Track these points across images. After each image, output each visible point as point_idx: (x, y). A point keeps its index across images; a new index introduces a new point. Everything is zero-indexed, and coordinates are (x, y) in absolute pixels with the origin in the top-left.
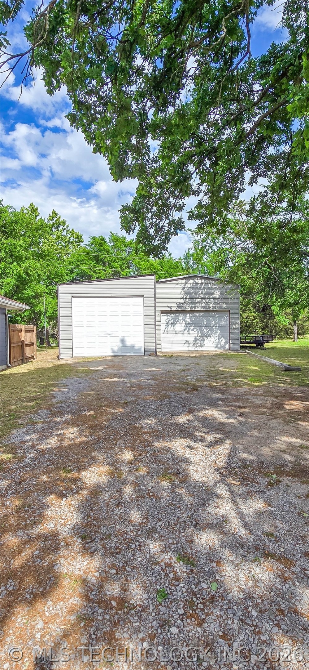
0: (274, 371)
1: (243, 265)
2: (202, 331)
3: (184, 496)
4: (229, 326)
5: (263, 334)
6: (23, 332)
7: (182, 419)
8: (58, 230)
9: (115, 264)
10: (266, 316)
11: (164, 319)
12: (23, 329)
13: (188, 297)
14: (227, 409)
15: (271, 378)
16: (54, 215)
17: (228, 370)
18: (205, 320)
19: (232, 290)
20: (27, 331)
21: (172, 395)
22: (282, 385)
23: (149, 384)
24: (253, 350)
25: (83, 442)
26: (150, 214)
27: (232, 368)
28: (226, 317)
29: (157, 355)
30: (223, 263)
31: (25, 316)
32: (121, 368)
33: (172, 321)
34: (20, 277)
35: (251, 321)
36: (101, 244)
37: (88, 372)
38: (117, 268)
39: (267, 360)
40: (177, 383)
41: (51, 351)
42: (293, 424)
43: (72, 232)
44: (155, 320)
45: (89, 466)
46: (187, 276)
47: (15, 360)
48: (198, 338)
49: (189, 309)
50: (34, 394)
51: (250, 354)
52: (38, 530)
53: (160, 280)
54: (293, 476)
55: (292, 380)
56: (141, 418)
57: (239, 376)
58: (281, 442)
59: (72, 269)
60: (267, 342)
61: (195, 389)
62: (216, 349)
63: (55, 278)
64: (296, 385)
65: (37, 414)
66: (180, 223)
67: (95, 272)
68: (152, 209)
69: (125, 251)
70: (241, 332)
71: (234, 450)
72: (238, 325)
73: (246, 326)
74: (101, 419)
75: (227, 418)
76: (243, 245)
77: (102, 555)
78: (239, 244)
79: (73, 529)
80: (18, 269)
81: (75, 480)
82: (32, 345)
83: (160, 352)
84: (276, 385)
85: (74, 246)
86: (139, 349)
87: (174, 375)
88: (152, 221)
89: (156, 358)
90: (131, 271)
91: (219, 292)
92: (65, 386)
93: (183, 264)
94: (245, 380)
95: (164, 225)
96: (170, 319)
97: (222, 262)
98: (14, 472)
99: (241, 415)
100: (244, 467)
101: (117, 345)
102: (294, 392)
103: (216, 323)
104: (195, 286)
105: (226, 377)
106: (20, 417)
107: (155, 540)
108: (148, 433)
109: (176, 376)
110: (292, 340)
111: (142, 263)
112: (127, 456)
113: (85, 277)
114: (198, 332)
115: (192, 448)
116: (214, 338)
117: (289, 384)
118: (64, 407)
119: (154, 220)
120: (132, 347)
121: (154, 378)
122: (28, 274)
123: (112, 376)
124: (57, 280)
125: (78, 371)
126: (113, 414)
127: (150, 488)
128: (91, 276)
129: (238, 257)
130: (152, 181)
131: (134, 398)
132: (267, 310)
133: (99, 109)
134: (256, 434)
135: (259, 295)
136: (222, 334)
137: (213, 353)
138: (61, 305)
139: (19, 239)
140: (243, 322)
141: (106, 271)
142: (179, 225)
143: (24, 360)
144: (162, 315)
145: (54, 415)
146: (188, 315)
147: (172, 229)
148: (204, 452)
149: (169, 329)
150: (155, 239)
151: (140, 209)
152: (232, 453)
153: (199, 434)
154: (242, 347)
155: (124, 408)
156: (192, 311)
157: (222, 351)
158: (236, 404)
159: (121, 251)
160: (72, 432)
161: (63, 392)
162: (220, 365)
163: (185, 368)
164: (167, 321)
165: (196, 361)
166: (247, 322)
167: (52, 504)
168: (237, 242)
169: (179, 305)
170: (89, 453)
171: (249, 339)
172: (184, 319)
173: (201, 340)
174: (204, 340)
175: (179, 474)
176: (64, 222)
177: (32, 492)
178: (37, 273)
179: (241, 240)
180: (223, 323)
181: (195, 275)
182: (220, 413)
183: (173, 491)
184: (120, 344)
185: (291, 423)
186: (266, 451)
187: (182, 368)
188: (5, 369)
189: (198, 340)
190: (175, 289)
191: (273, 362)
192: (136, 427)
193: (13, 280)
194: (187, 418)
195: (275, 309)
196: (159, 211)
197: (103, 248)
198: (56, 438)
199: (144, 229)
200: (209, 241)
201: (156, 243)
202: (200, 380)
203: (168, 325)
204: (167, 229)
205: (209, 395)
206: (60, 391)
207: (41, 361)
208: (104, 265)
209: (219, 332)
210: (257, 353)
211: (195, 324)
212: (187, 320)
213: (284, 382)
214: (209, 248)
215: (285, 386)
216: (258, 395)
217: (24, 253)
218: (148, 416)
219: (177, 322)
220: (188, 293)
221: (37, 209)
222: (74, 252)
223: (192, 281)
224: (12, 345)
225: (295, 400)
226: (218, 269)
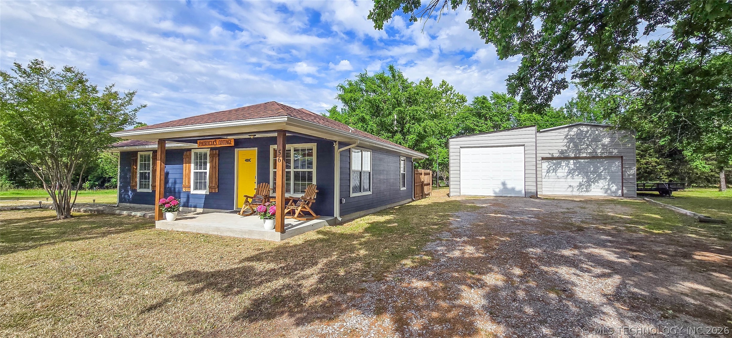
0: (683, 222)
1: (639, 111)
2: (588, 177)
3: (570, 306)
4: (622, 172)
5: (671, 181)
6: (423, 175)
7: (567, 252)
8: (447, 95)
9: (496, 118)
10: (675, 161)
11: (545, 165)
12: (423, 173)
13: (571, 145)
14: (617, 250)
15: (677, 228)
16: (444, 83)
17: (619, 216)
18: (591, 166)
19: (626, 136)
20: (425, 174)
21: (556, 232)
22: (693, 236)
23: (532, 221)
24: (655, 198)
25: (479, 257)
26: (533, 79)
27: (625, 214)
28: (618, 163)
29: (537, 198)
30: (614, 110)
31: (421, 163)
32: (504, 206)
33: (554, 166)
34: (419, 133)
35: (652, 166)
36: (483, 103)
37: (475, 208)
38: (497, 121)
39: (673, 209)
40: (560, 223)
41: (441, 190)
42: (704, 274)
43: (457, 95)
44: (536, 166)
45: (487, 273)
46: (570, 124)
47: (417, 196)
48: (583, 183)
49: (573, 156)
50: (435, 220)
51: (650, 202)
52: (458, 302)
53: (541, 131)
54: (694, 316)
55: (710, 232)
56: (526, 247)
57: (634, 222)
58: (683, 286)
59: (458, 124)
60: (675, 190)
61: (580, 229)
62: (606, 195)
63: (445, 133)
64: (715, 237)
65: (442, 234)
66: (564, 83)
67: (477, 126)
68: (535, 73)
69: (505, 106)
70: (638, 179)
71: (623, 284)
72: (633, 171)
73: (646, 172)
74: (493, 243)
75: (618, 258)
76: (640, 90)
77: (505, 326)
78: (634, 90)
79: (483, 307)
80: (418, 128)
81: (478, 280)
82: (429, 184)
83: (540, 195)
84: (685, 235)
85: (459, 106)
86: (520, 192)
87: (556, 216)
88: (536, 84)
89: (537, 201)
90: (511, 123)
91: (609, 139)
92: (458, 217)
93: (565, 112)
94: (642, 227)
95: (548, 86)
96: (552, 165)
97: (611, 110)
98: (435, 267)
99: (634, 257)
100: (634, 299)
101: (498, 188)
102: (711, 244)
103: (604, 169)
104: (580, 135)
105: (616, 222)
106: (430, 235)
107: (546, 327)
108: (534, 258)
109: (559, 217)
110: (718, 190)
111: (522, 115)
112: (517, 271)
113: (469, 131)
114: (583, 177)
115: (578, 275)
116: (602, 183)
117: (704, 236)
118: (460, 232)
119: (537, 83)
120: (513, 189)
121: (537, 216)
122: (425, 132)
123: (496, 212)
124: (446, 134)
125: (466, 207)
126: (501, 241)
127: (540, 296)
128: (473, 130)
129: (632, 103)
130: (535, 54)
131: (518, 231)
132: (675, 155)
133: (492, 11)
134: (651, 275)
135: (663, 140)
136: (613, 180)
137: (602, 199)
138: (451, 154)
139: (420, 106)
140: (640, 168)
141: (487, 124)
142: (562, 85)
143: (423, 196)
144: (543, 161)
145: (454, 236)
146: (572, 161)
147: (555, 89)
148: (591, 279)
149: (550, 174)
150: (537, 99)
151: (524, 76)
152: (621, 286)
153: (584, 266)
154: (638, 194)
155: (510, 237)
156: (575, 158)
157: (612, 197)
158: (629, 247)
159: (501, 106)
160: (470, 250)
161: (457, 221)
162: (610, 210)
163: (568, 211)
164: (549, 166)
165: (581, 204)
166: (647, 168)
167: (465, 290)
168: (631, 88)
169: (562, 152)
170: (486, 265)
171: (650, 186)
172: (567, 165)
173: (587, 186)
174: (590, 185)
175: (566, 291)
176: (452, 88)
177: (449, 281)
178: (432, 129)
179: (635, 86)
180: (613, 169)
181: (580, 123)
182: (609, 252)
183: (560, 301)
184: (501, 187)
185: (701, 272)
186: (662, 290)
187: (566, 211)
188: (411, 202)
189: (583, 185)
190: (557, 138)
191: (682, 212)
192: (523, 253)
193: (415, 136)
194: (572, 252)
195: (687, 153)
196: (542, 75)
197: (484, 105)
198: (459, 252)
199: (528, 92)
200: (595, 90)
201: (539, 101)
202: (586, 223)
203: (550, 171)
204: (549, 89)
205: (596, 236)
206: (455, 220)
207: (435, 197)
208: (486, 119)
209: (609, 178)
210: (661, 202)
211: (581, 170)
212: (571, 166)
213: (696, 233)
214: (596, 97)
215: (697, 237)
216: (657, 242)
217: (422, 116)
218: (533, 246)
219: (559, 168)
220: (571, 140)
221: (431, 81)
222: (459, 111)
223: (577, 129)
224: (416, 184)
225: (712, 252)
226: (607, 116)
